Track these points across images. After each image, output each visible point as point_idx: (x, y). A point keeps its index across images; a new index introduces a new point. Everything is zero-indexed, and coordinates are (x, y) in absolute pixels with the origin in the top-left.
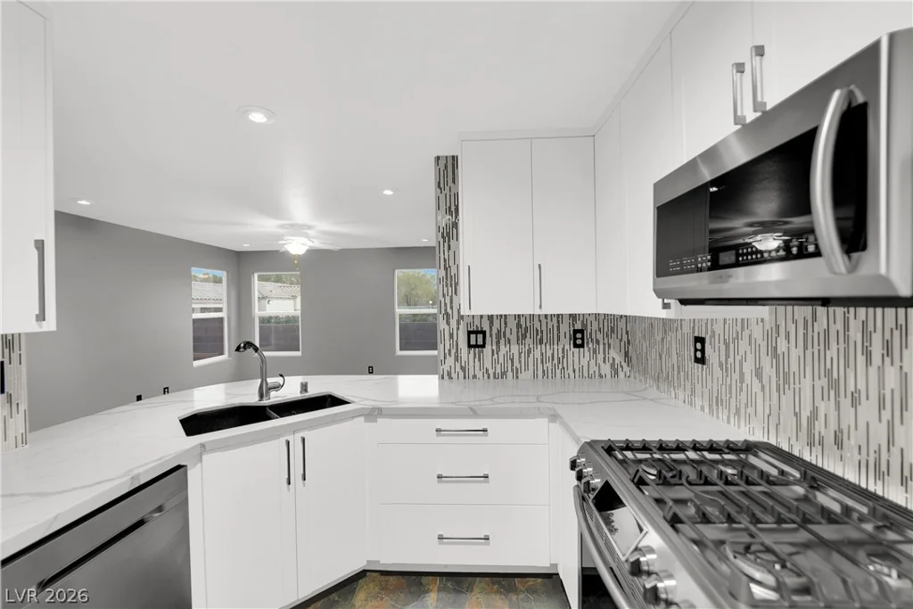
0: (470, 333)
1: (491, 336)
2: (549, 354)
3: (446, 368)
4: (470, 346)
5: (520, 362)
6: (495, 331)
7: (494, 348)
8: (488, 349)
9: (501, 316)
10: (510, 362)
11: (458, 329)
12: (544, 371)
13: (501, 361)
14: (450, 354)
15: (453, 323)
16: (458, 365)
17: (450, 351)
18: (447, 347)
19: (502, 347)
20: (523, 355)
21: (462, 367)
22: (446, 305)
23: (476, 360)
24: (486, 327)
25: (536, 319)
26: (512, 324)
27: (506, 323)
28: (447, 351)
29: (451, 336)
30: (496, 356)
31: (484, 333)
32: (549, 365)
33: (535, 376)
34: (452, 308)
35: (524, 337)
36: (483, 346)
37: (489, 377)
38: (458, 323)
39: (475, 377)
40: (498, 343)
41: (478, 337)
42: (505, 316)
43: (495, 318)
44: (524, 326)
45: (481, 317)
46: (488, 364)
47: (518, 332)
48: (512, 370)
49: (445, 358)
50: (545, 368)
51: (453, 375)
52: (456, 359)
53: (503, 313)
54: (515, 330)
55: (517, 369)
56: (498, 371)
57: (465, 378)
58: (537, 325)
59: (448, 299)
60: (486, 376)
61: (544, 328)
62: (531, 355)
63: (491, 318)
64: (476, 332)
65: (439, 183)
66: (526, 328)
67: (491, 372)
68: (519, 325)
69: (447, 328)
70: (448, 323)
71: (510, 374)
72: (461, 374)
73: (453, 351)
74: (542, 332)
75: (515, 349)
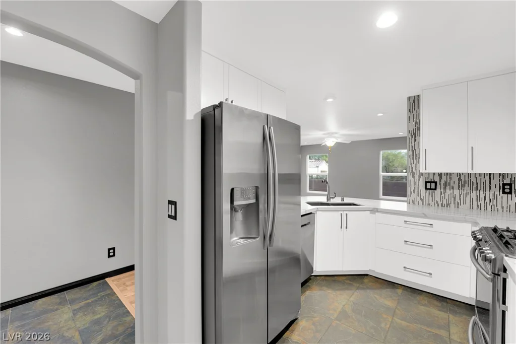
0: (426, 182)
1: (440, 184)
2: (482, 196)
3: (412, 198)
4: (426, 189)
5: (460, 199)
6: (443, 182)
7: (442, 190)
8: (438, 191)
9: (447, 174)
10: (452, 199)
11: (419, 180)
12: (478, 206)
13: (447, 197)
14: (414, 192)
15: (417, 177)
16: (419, 198)
17: (414, 191)
18: (413, 189)
19: (448, 191)
20: (462, 196)
21: (421, 199)
22: (412, 168)
23: (431, 196)
24: (437, 179)
25: (473, 177)
26: (456, 179)
27: (450, 178)
28: (412, 191)
29: (415, 183)
30: (443, 195)
31: (436, 183)
32: (482, 203)
33: (471, 208)
34: (416, 170)
35: (464, 186)
36: (435, 189)
37: (438, 205)
38: (420, 177)
39: (429, 204)
40: (445, 188)
41: (431, 184)
42: (450, 174)
43: (443, 175)
44: (463, 180)
45: (434, 174)
46: (438, 198)
47: (459, 183)
48: (455, 203)
49: (411, 194)
50: (479, 204)
51: (415, 202)
52: (418, 195)
53: (449, 172)
54: (457, 182)
55: (458, 203)
56: (445, 202)
57: (423, 204)
58: (473, 179)
59: (414, 166)
60: (436, 205)
61: (479, 181)
62: (469, 196)
63: (440, 175)
64: (431, 182)
65: (410, 110)
66: (465, 182)
67: (440, 203)
68: (460, 179)
69: (412, 179)
70: (413, 177)
71: (452, 205)
72: (421, 203)
73: (416, 191)
74: (477, 184)
75: (457, 192)
